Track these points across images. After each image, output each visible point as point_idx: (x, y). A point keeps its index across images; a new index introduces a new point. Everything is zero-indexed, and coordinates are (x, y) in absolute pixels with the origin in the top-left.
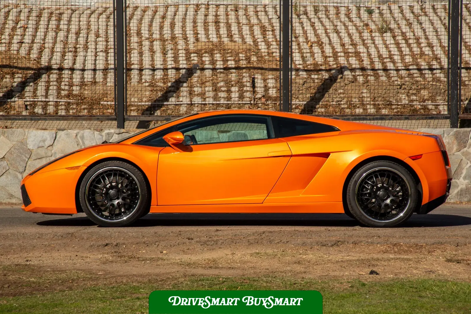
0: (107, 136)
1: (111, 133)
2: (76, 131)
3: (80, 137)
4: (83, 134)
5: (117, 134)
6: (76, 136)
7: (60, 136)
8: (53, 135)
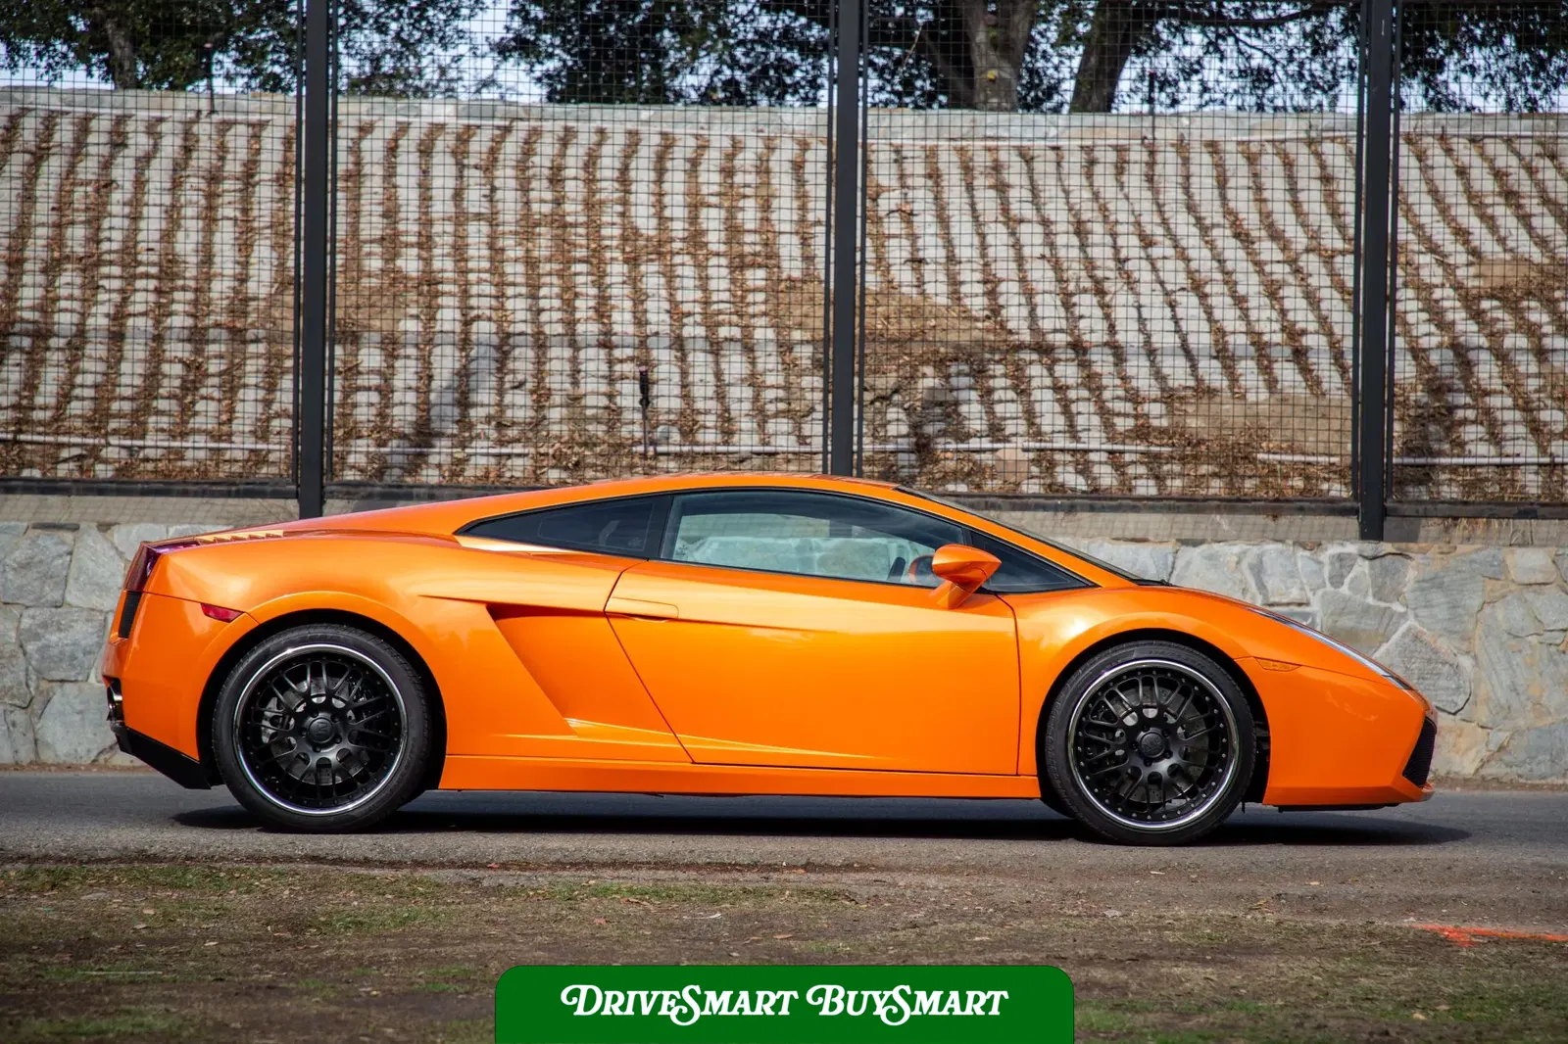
0: (1337, 565)
1: (1350, 554)
2: (1236, 549)
3: (1251, 567)
4: (1260, 557)
5: (1366, 558)
6: (1238, 563)
7: (1188, 564)
8: (1166, 556)
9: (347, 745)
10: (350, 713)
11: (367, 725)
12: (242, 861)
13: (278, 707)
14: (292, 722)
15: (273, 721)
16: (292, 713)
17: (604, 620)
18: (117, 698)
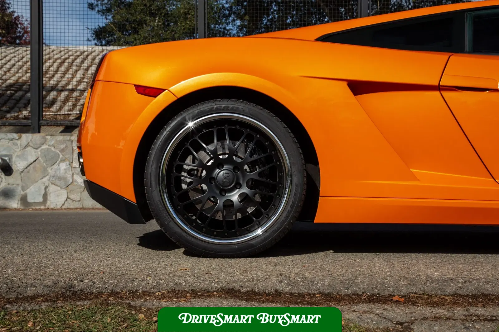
9: (245, 190)
10: (246, 167)
11: (260, 174)
12: (163, 296)
13: (194, 162)
14: (204, 173)
15: (190, 172)
16: (203, 166)
17: (437, 93)
18: (81, 160)
